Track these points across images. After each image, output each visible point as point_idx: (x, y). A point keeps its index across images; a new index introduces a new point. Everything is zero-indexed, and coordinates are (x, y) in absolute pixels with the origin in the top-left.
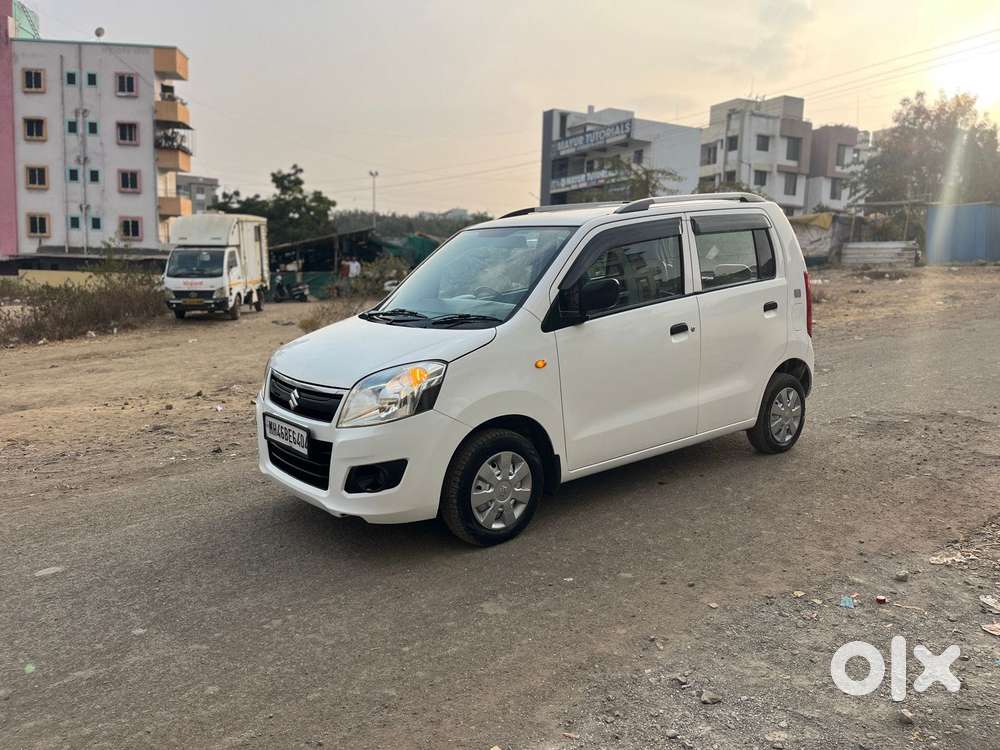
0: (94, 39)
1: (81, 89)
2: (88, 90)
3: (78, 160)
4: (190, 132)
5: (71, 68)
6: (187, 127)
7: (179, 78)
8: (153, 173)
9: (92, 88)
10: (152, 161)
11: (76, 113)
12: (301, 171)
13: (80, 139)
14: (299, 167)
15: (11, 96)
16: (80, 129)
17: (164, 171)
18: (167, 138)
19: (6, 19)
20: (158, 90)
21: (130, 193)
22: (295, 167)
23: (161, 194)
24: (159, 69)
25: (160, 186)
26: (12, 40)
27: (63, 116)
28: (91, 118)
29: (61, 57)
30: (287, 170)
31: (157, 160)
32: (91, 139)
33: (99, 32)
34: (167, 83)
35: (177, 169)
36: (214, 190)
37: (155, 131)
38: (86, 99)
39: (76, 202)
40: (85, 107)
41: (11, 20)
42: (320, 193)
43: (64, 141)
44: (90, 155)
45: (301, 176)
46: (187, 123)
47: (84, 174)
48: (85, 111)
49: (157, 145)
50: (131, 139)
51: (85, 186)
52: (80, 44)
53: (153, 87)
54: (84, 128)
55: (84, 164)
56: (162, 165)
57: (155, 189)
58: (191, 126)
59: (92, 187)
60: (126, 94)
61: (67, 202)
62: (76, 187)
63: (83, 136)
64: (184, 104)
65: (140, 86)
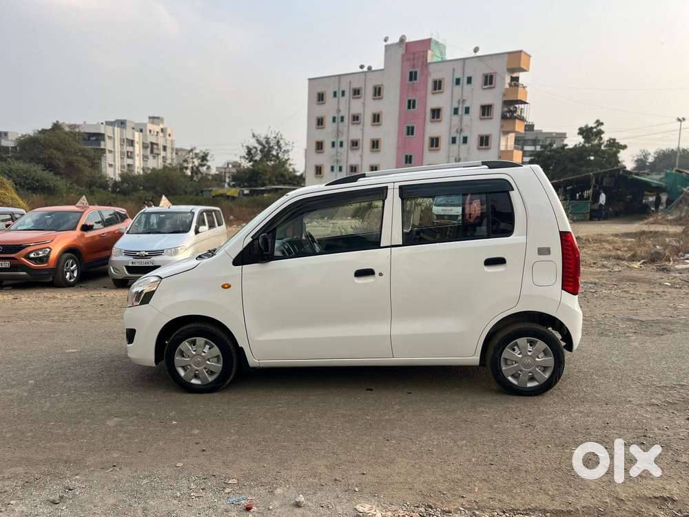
0: (473, 55)
1: (462, 88)
2: (467, 87)
3: (457, 131)
4: (526, 105)
5: (458, 75)
6: (525, 103)
7: (523, 70)
8: (498, 135)
9: (469, 86)
10: (499, 127)
11: (459, 102)
12: (602, 124)
13: (459, 118)
14: (601, 121)
15: (426, 96)
16: (460, 112)
17: (506, 133)
18: (510, 111)
19: (427, 52)
20: (508, 80)
21: (484, 149)
22: (598, 121)
23: (502, 148)
24: (509, 67)
25: (503, 143)
26: (429, 64)
27: (452, 104)
28: (466, 105)
29: (454, 69)
30: (592, 124)
31: (502, 127)
32: (466, 117)
33: (476, 50)
34: (515, 75)
35: (513, 131)
36: (563, 140)
37: (502, 108)
38: (465, 94)
39: (453, 156)
40: (464, 98)
41: (429, 52)
42: (614, 140)
43: (451, 119)
44: (463, 127)
45: (602, 128)
46: (524, 100)
47: (459, 140)
48: (464, 100)
49: (504, 117)
50: (488, 115)
51: (459, 146)
52: (464, 60)
53: (504, 79)
54: (462, 111)
55: (460, 134)
56: (505, 130)
57: (499, 145)
58: (527, 102)
59: (463, 147)
60: (488, 86)
61: (449, 157)
62: (455, 147)
63: (461, 116)
64: (524, 87)
65: (497, 81)
